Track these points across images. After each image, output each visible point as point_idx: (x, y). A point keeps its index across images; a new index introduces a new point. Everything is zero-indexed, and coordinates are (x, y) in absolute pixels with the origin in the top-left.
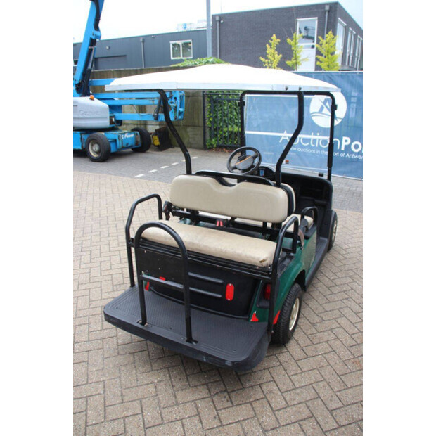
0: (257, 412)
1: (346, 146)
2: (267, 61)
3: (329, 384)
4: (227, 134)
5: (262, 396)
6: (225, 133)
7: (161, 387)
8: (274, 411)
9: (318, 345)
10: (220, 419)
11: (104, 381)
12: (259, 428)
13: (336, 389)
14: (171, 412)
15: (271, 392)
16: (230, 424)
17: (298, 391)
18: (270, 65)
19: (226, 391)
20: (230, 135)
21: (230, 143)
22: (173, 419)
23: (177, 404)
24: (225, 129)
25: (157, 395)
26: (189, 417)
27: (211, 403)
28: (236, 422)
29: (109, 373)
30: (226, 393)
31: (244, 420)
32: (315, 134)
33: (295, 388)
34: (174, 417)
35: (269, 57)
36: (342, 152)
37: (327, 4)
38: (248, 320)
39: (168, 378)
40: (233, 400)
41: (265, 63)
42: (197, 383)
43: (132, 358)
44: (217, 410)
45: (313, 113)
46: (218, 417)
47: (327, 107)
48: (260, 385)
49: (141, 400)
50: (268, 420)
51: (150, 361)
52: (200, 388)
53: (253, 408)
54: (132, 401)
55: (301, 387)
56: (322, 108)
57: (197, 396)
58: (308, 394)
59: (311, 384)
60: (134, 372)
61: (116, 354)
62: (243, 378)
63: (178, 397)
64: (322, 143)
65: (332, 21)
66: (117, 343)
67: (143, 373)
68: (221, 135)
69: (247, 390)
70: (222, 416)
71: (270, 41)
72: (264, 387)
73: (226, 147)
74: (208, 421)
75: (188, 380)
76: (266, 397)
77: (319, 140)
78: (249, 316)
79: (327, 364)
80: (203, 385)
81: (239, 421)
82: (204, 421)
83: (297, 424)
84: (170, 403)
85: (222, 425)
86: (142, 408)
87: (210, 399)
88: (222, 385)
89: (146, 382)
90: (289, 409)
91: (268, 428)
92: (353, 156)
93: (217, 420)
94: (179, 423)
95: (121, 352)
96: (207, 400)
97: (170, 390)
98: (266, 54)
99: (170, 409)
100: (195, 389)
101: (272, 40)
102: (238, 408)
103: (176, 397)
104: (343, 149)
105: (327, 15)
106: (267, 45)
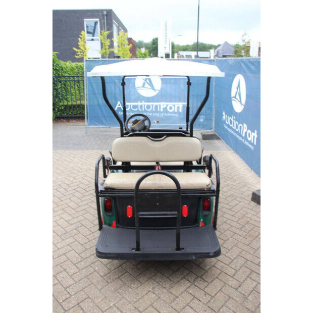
0: (225, 281)
1: (163, 108)
2: (79, 50)
3: (246, 251)
4: (63, 108)
5: (220, 271)
6: (61, 107)
7: (157, 291)
8: (232, 277)
9: (225, 233)
10: (208, 294)
11: (114, 305)
12: (232, 289)
13: (252, 253)
14: (177, 303)
15: (222, 267)
16: (216, 294)
17: (235, 261)
18: (82, 53)
19: (198, 277)
20: (65, 108)
21: (66, 114)
22: (183, 307)
23: (177, 297)
24: (61, 104)
25: (159, 298)
26: (190, 301)
27: (196, 288)
28: (218, 292)
29: (113, 299)
30: (199, 278)
31: (221, 288)
32: (141, 102)
33: (233, 260)
34: (182, 305)
35: (82, 48)
36: (162, 112)
37: (105, 10)
38: (198, 226)
39: (157, 284)
40: (206, 280)
41: (78, 52)
42: (178, 280)
43: (120, 281)
44: (203, 290)
45: (139, 87)
46: (206, 294)
47: (148, 83)
48: (214, 266)
49: (151, 305)
50: (232, 282)
51: (135, 278)
52: (182, 281)
53: (220, 280)
54: (146, 309)
55: (235, 258)
56: (144, 84)
57: (184, 288)
58: (241, 261)
59: (239, 255)
60: (131, 290)
61: (107, 283)
62: (202, 265)
63: (174, 293)
64: (147, 108)
65: (109, 22)
66: (101, 275)
67: (137, 288)
68: (58, 108)
69: (209, 271)
70: (208, 292)
71: (80, 36)
72: (216, 266)
73: (63, 118)
74: (203, 298)
75: (170, 280)
76: (222, 271)
77: (144, 105)
78: (199, 223)
79: (237, 242)
80: (182, 279)
81: (219, 290)
82: (201, 299)
83: (248, 279)
84: (172, 298)
85: (213, 297)
86: (157, 310)
87: (193, 285)
88: (193, 275)
89: (145, 293)
90: (238, 272)
91: (237, 287)
92: (169, 114)
93: (207, 296)
94: (187, 307)
95: (109, 281)
96: (191, 287)
97: (165, 291)
98: (78, 45)
99: (176, 302)
100: (179, 283)
101: (81, 35)
102: (213, 283)
103: (172, 294)
104: (162, 110)
105: (105, 18)
106: (79, 39)
